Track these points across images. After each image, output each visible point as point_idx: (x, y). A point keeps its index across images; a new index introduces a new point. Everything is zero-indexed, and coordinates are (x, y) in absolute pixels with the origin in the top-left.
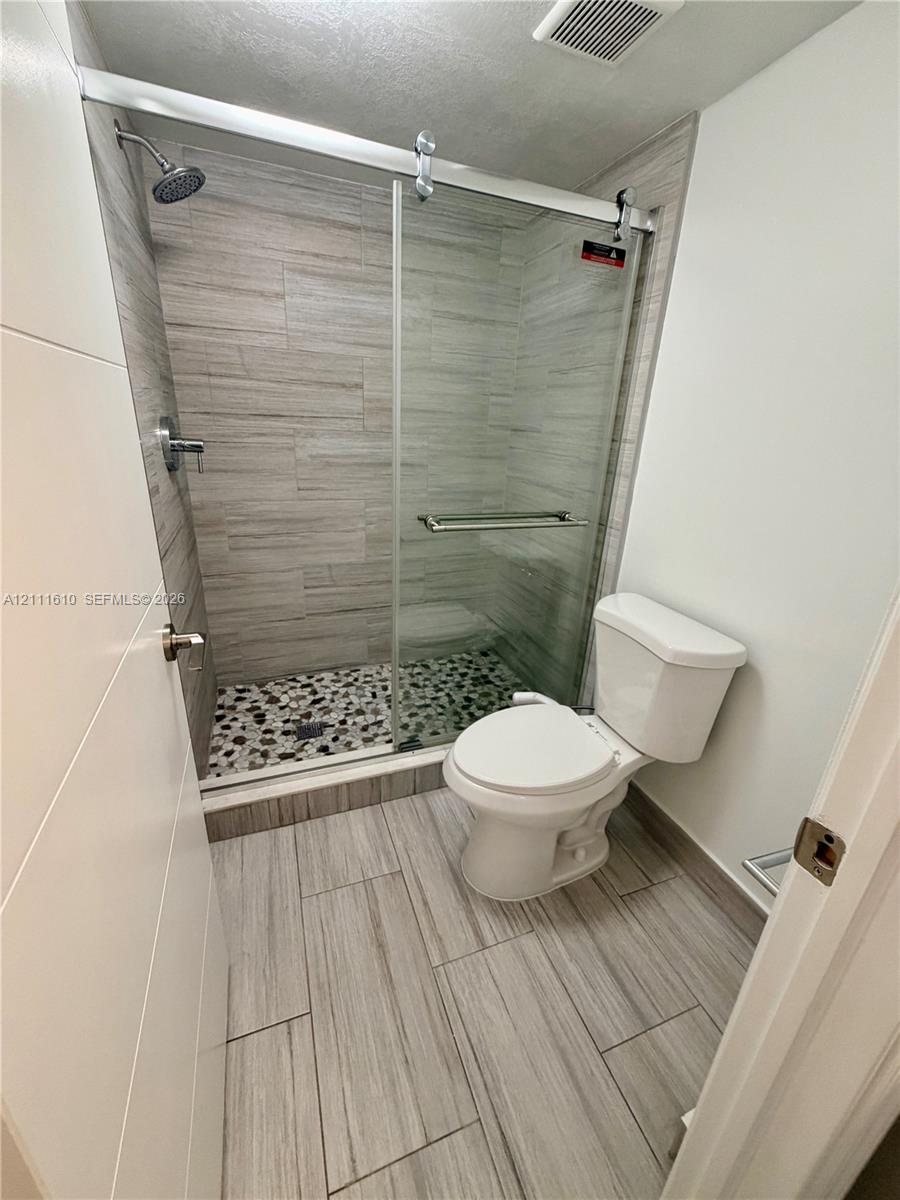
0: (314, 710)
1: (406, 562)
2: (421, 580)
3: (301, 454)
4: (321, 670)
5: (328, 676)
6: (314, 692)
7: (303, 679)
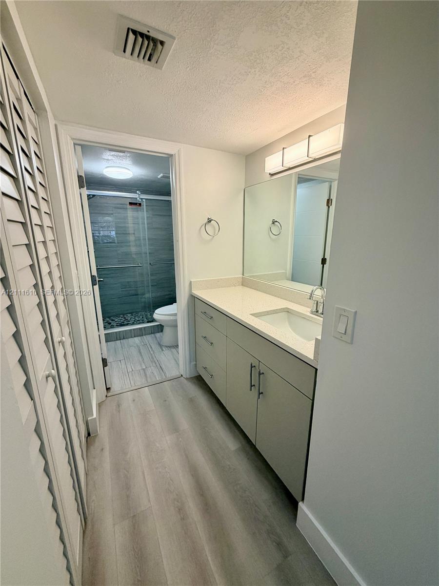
0: (125, 321)
1: (152, 280)
2: (156, 285)
3: (119, 252)
4: (127, 314)
5: (129, 315)
6: (125, 318)
7: (122, 316)
